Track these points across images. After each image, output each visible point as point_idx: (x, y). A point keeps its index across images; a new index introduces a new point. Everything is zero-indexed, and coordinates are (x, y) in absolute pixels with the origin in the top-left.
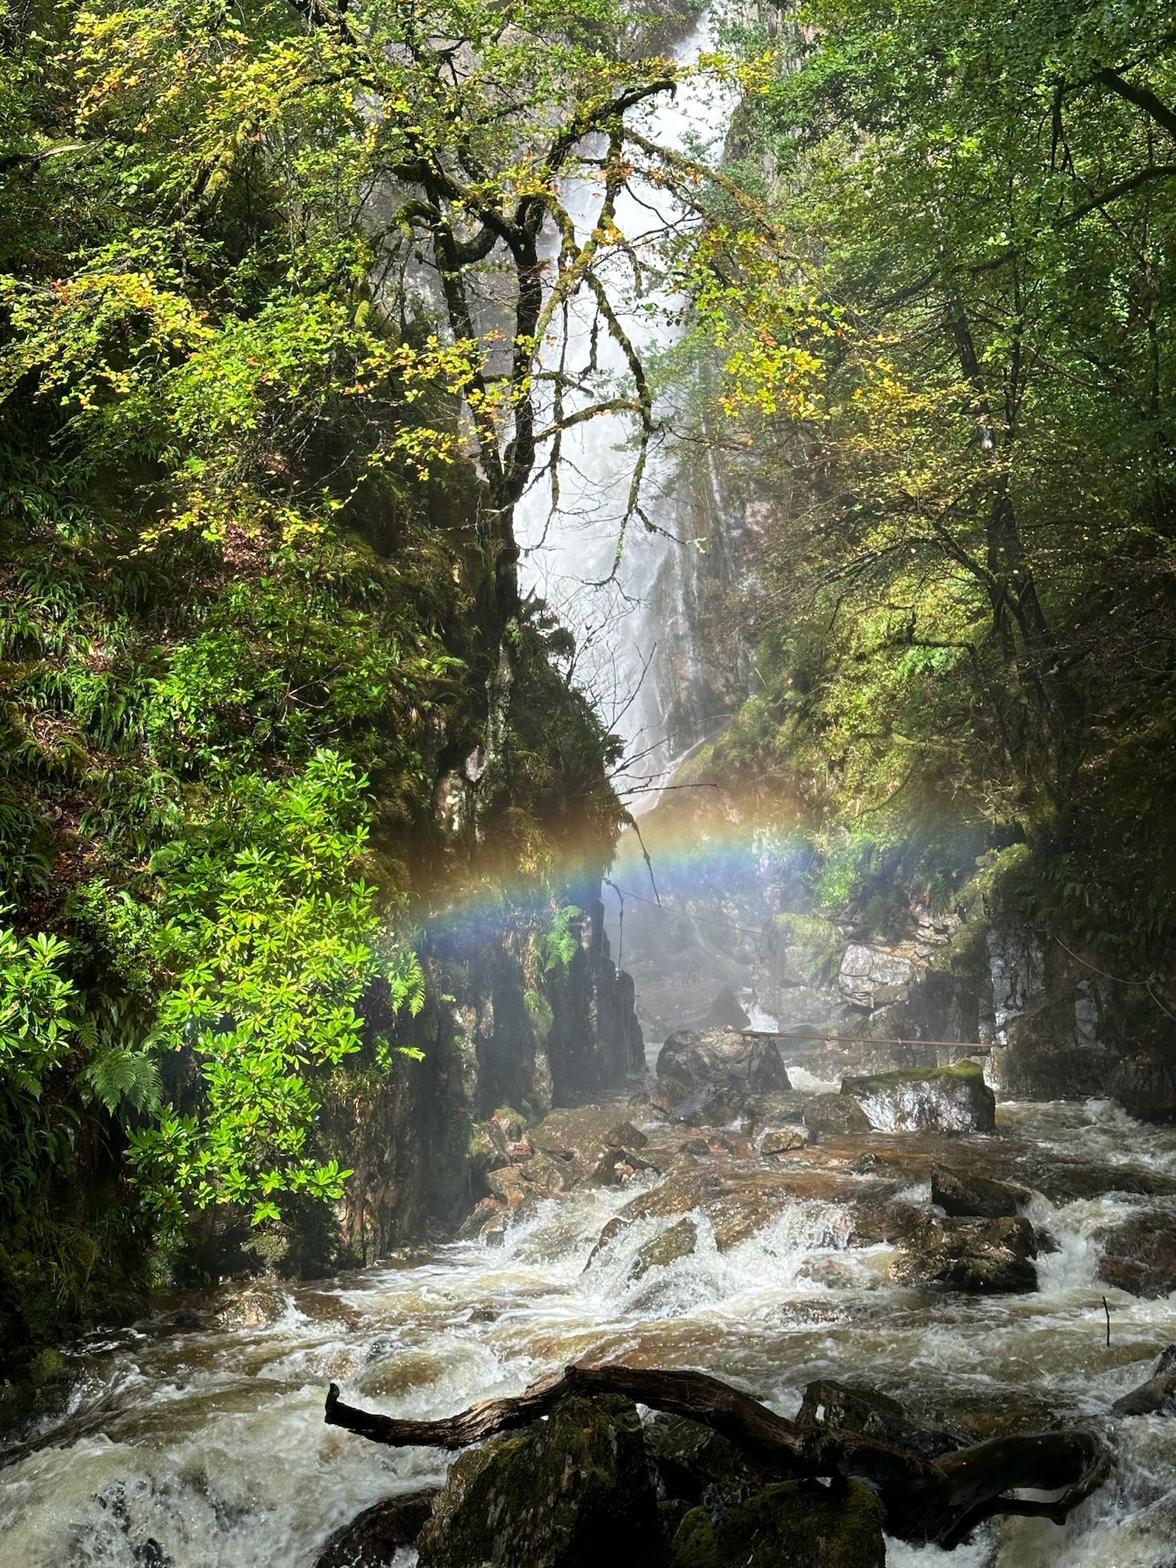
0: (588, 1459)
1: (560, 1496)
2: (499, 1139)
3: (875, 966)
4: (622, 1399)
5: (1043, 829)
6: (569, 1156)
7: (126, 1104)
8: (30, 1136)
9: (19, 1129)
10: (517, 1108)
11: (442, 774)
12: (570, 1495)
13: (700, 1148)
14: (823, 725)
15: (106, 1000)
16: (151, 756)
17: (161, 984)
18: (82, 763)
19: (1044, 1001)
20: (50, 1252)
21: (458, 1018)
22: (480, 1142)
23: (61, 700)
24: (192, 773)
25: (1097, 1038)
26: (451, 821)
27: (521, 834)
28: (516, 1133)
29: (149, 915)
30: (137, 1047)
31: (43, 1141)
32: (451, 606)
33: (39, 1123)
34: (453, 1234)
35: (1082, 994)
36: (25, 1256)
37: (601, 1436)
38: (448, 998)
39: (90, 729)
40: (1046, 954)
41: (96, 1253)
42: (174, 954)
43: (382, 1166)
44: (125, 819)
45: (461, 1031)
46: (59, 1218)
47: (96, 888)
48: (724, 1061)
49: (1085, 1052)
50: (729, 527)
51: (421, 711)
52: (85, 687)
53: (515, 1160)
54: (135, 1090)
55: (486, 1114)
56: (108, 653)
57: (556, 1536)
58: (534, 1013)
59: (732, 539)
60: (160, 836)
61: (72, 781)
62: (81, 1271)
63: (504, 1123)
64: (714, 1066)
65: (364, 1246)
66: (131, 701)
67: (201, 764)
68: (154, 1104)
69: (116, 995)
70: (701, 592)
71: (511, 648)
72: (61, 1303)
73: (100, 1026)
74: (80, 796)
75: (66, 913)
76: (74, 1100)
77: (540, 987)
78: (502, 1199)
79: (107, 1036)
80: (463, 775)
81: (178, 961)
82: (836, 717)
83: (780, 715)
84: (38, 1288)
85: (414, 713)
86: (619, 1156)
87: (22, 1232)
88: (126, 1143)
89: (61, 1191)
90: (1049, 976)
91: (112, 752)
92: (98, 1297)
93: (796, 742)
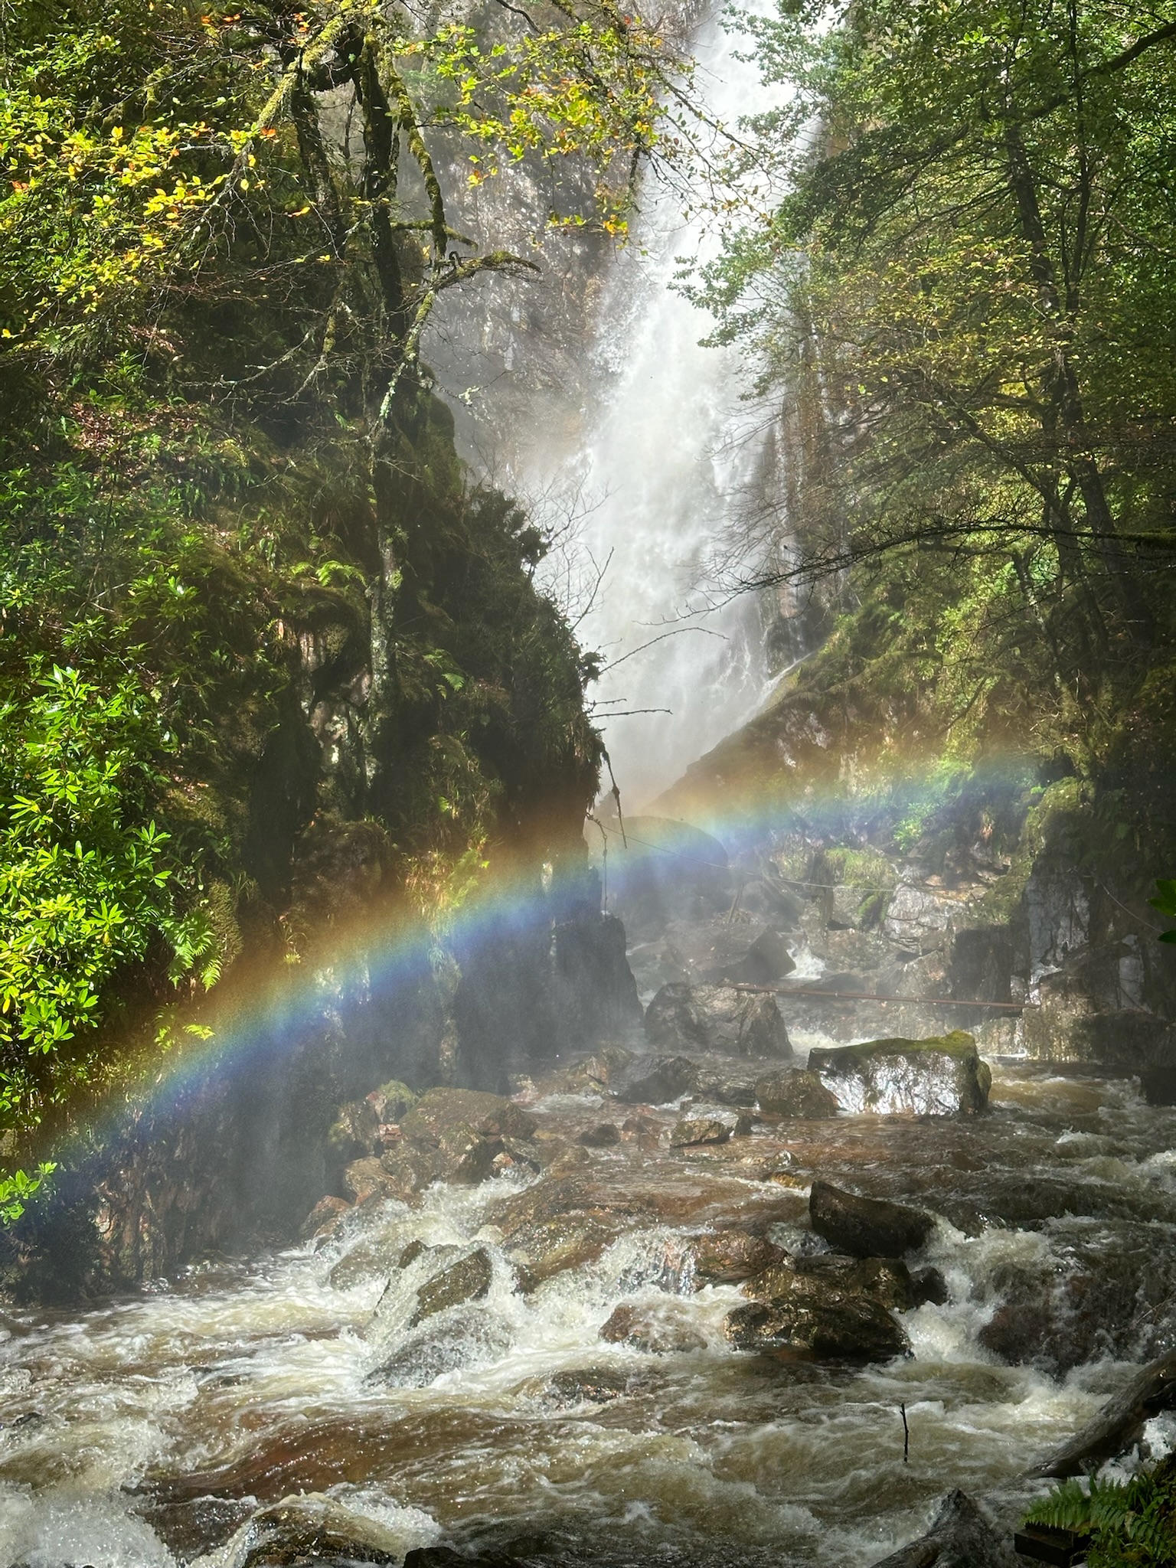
19: (1087, 957)
25: (1143, 1001)
26: (330, 752)
35: (1127, 951)
40: (1091, 903)
43: (171, 1164)
49: (1130, 1015)
53: (385, 1147)
83: (872, 632)
86: (498, 1147)
90: (1094, 928)
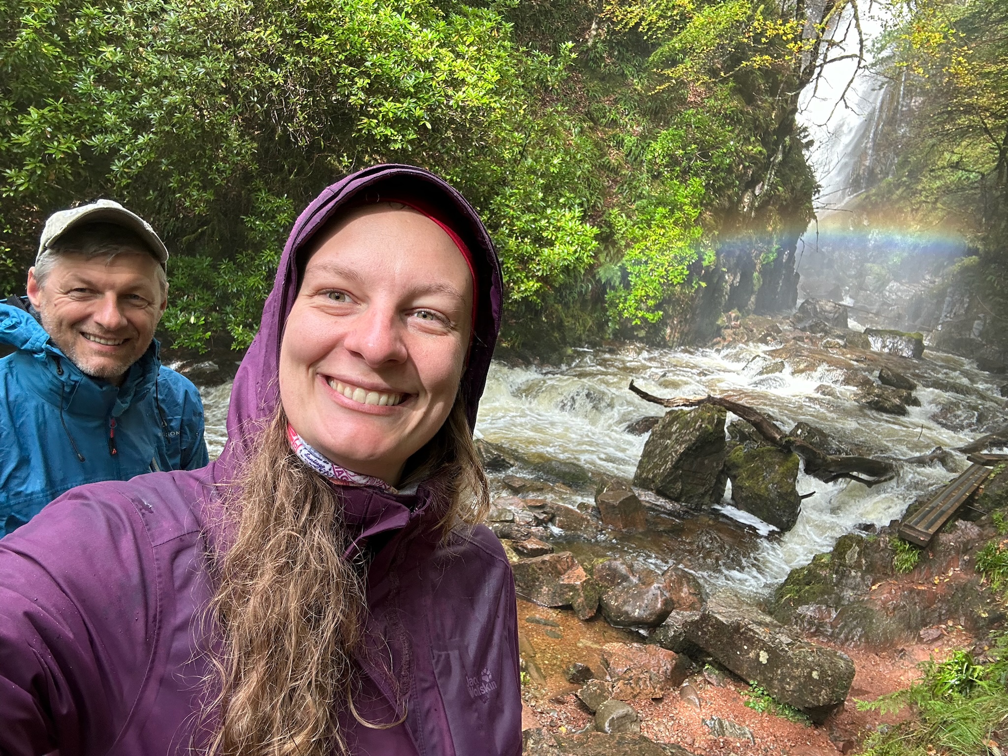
0: (706, 422)
1: (694, 429)
2: (729, 319)
3: (899, 290)
4: (723, 409)
5: (987, 253)
6: (752, 331)
7: (608, 281)
8: (579, 285)
9: (576, 281)
10: (739, 310)
11: (746, 190)
12: (698, 430)
13: (801, 339)
14: (914, 193)
15: (610, 248)
16: (645, 168)
17: (628, 246)
18: (622, 168)
19: (963, 318)
20: (577, 320)
21: (727, 277)
22: (722, 321)
23: (620, 144)
24: (656, 176)
25: (979, 336)
26: (744, 207)
27: (770, 217)
28: (737, 318)
29: (630, 223)
30: (616, 265)
31: (582, 286)
32: (768, 127)
33: (582, 281)
34: (705, 346)
35: (979, 318)
36: (570, 319)
37: (712, 417)
38: (724, 269)
39: (627, 156)
40: (970, 301)
41: (591, 323)
42: (634, 237)
43: (686, 319)
44: (630, 189)
45: (726, 282)
46: (582, 311)
47: (616, 211)
48: (825, 312)
49: (972, 340)
50: (902, 106)
51: (744, 167)
52: (630, 141)
53: (732, 328)
54: (612, 278)
55: (728, 309)
56: (640, 129)
57: (690, 439)
58: (755, 282)
59: (902, 111)
60: (640, 197)
61: (617, 173)
62: (585, 327)
63: (733, 315)
64: (820, 312)
65: (673, 342)
66: (643, 148)
67: (660, 174)
68: (617, 283)
69: (613, 247)
70: (882, 131)
71: (784, 147)
72: (577, 335)
73: (607, 255)
74: (619, 179)
75: (604, 217)
76: (594, 277)
77: (760, 272)
78: (724, 339)
79: (608, 259)
80: (753, 192)
81: (635, 240)
82: (921, 191)
83: (898, 187)
84: (571, 329)
85: (741, 166)
86: (770, 335)
87: (571, 312)
88: (606, 293)
89: (584, 303)
90: (968, 310)
91: (632, 165)
92: (588, 336)
93: (901, 198)
